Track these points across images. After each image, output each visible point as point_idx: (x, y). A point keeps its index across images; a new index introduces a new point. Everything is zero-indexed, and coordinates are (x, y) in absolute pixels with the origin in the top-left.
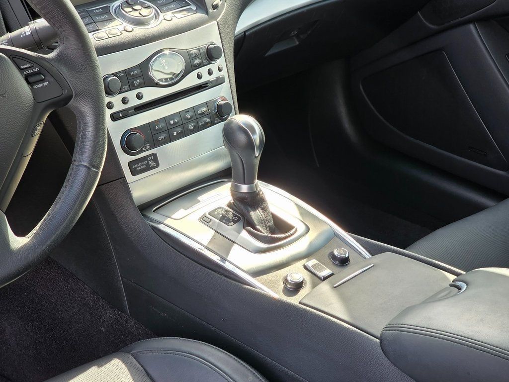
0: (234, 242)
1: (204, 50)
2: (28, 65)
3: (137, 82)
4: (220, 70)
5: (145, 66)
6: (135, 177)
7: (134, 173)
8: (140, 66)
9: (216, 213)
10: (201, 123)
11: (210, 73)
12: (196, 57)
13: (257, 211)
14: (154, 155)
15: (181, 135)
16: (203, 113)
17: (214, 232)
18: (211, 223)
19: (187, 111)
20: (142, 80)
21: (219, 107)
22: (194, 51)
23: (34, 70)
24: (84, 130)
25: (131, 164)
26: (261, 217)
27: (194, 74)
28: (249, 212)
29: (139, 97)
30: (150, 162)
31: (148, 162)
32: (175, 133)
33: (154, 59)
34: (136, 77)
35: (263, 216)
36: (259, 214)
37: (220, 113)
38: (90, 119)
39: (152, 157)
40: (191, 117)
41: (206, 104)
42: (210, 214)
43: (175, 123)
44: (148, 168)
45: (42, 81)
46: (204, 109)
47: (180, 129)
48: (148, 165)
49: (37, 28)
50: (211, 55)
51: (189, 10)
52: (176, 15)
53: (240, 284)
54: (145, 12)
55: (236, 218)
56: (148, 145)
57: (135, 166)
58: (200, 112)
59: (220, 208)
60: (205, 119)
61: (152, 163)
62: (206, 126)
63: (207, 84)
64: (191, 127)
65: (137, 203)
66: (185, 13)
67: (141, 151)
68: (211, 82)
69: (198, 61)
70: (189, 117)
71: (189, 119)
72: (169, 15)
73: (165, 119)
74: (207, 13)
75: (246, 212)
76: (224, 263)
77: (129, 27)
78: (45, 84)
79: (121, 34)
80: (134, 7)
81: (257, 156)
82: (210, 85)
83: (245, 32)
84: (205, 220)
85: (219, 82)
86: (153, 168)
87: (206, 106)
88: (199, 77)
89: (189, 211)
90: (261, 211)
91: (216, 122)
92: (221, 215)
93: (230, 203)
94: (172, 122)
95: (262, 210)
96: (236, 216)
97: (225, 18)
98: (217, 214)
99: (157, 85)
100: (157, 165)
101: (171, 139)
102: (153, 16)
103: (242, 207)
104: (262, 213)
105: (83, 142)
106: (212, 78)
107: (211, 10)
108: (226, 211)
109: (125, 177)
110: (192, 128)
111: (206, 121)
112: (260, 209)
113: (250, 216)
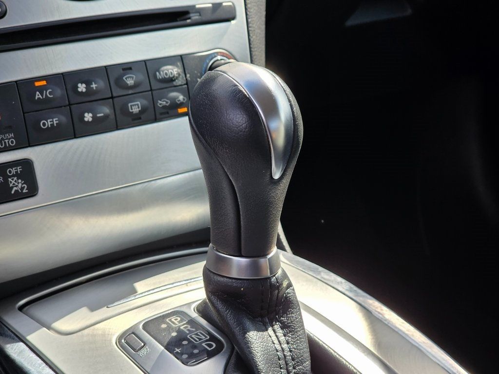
9: (164, 326)
10: (162, 103)
13: (270, 330)
14: (26, 165)
16: (171, 80)
18: (143, 352)
19: (127, 68)
26: (279, 348)
28: (245, 331)
30: (12, 181)
31: (5, 179)
32: (88, 117)
35: (285, 346)
36: (274, 338)
39: (19, 169)
40: (138, 85)
41: (181, 59)
42: (146, 326)
43: (90, 92)
44: (5, 196)
46: (173, 70)
47: (104, 109)
48: (5, 186)
55: (210, 346)
56: (10, 139)
58: (161, 75)
59: (177, 313)
60: (174, 94)
61: (17, 184)
62: (174, 111)
63: (188, 13)
64: (135, 108)
68: (200, 11)
70: (130, 82)
71: (131, 87)
73: (64, 79)
81: (276, 176)
82: (195, 17)
84: (130, 342)
85: (219, 15)
86: (20, 196)
87: (179, 64)
90: (280, 333)
92: (174, 334)
94: (82, 88)
95: (282, 328)
96: (213, 338)
98: (164, 329)
100: (33, 191)
101: (74, 130)
104: (282, 339)
106: (203, 2)
108: (192, 322)
110: (135, 110)
111: (175, 99)
112: (277, 327)
113: (247, 343)
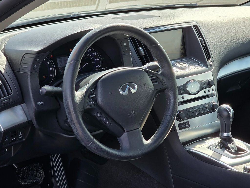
0: (222, 155)
1: (207, 82)
2: (152, 76)
3: (182, 92)
4: (213, 90)
5: (185, 86)
6: (181, 130)
7: (180, 128)
8: (183, 85)
10: (206, 111)
11: (209, 91)
12: (204, 84)
14: (188, 122)
15: (198, 115)
16: (207, 107)
17: (213, 152)
18: (212, 148)
19: (201, 105)
20: (184, 91)
21: (213, 105)
22: (203, 82)
23: (154, 78)
24: (170, 102)
25: (179, 125)
27: (203, 91)
28: (227, 144)
29: (183, 98)
31: (186, 124)
32: (196, 114)
33: (188, 83)
34: (181, 90)
35: (233, 146)
37: (213, 108)
38: (172, 98)
40: (202, 108)
41: (208, 104)
42: (211, 146)
43: (196, 110)
44: (186, 127)
45: (156, 82)
46: (207, 106)
47: (198, 113)
48: (186, 126)
49: (150, 66)
50: (209, 84)
51: (201, 66)
52: (196, 67)
53: (226, 169)
54: (184, 65)
56: (186, 118)
57: (181, 126)
58: (205, 106)
59: (215, 144)
61: (187, 125)
62: (207, 113)
63: (208, 95)
64: (202, 112)
65: (181, 141)
66: (199, 67)
67: (183, 120)
68: (210, 95)
69: (205, 86)
70: (201, 108)
72: (193, 67)
73: (192, 108)
74: (208, 67)
75: (226, 144)
76: (219, 161)
77: (179, 70)
78: (157, 83)
79: (176, 73)
80: (180, 63)
81: (231, 121)
83: (220, 78)
84: (209, 148)
85: (212, 95)
86: (188, 127)
88: (205, 92)
89: (202, 145)
90: (232, 144)
91: (211, 111)
93: (219, 142)
94: (195, 109)
97: (214, 70)
98: (214, 146)
99: (189, 94)
101: (194, 116)
102: (187, 67)
103: (224, 142)
105: (169, 106)
106: (210, 93)
107: (209, 67)
109: (176, 130)
110: (202, 113)
111: (208, 110)
112: (231, 144)
113: (228, 145)
